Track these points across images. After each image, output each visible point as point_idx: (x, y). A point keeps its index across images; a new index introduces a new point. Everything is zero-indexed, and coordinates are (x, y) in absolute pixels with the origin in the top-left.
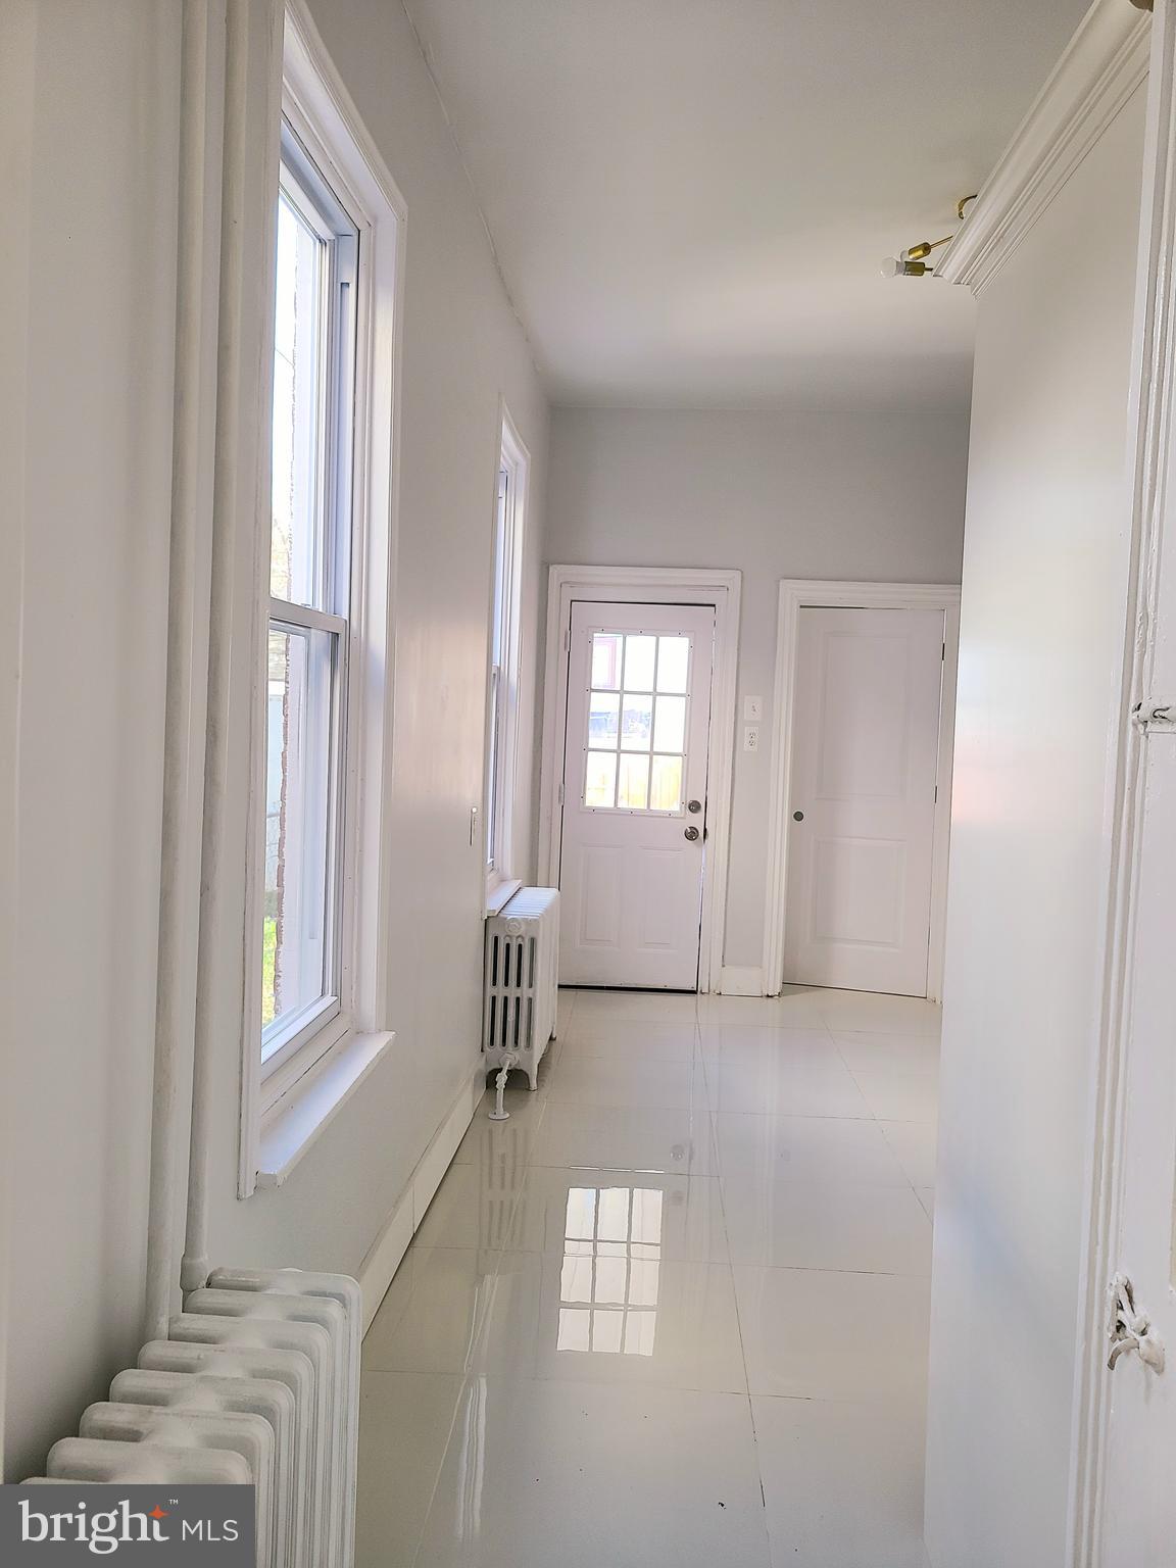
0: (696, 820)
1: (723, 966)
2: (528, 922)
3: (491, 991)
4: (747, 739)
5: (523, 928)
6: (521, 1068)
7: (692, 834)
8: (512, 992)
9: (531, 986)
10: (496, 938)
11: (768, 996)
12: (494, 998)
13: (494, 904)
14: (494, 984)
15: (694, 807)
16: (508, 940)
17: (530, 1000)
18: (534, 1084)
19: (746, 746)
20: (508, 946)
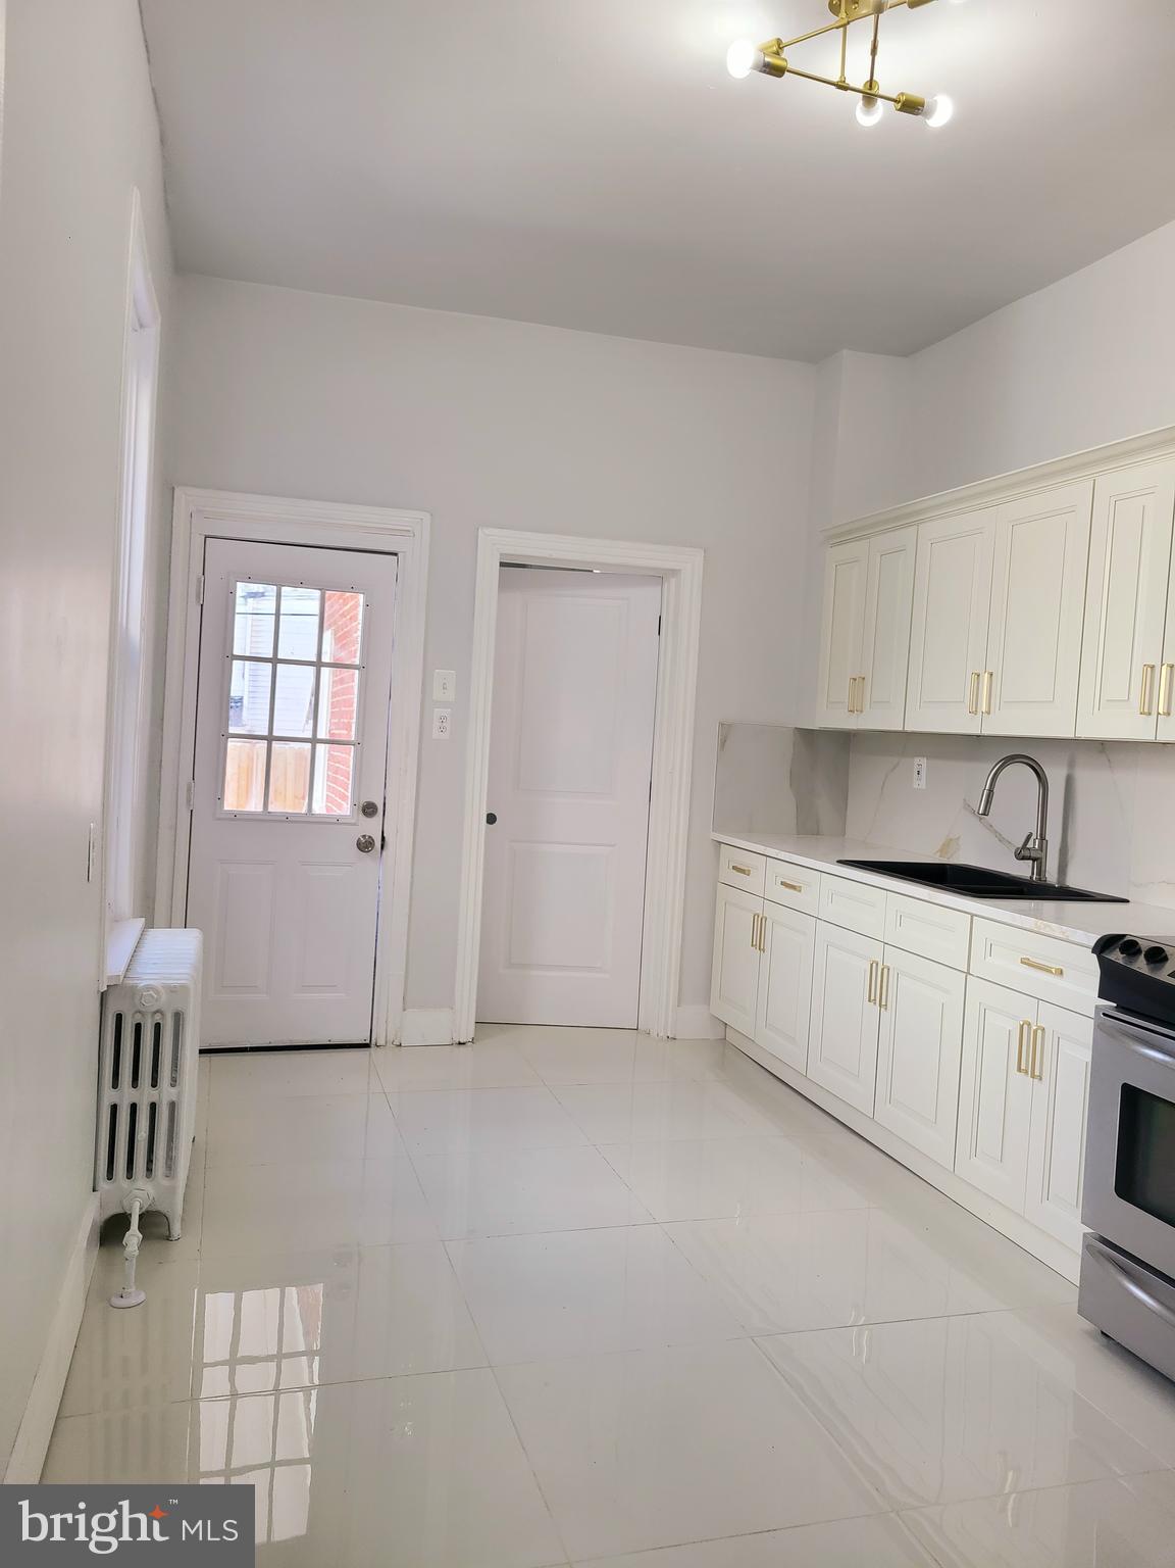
0: (371, 827)
1: (404, 1010)
2: (172, 990)
3: (110, 1096)
4: (437, 724)
5: (164, 997)
6: (160, 1208)
7: (365, 845)
8: (145, 1095)
9: (174, 1082)
10: (119, 1018)
11: (460, 1043)
12: (114, 1108)
13: (115, 966)
14: (115, 1085)
15: (369, 810)
16: (138, 1018)
17: (173, 1106)
18: (177, 1229)
19: (436, 734)
20: (138, 1027)
